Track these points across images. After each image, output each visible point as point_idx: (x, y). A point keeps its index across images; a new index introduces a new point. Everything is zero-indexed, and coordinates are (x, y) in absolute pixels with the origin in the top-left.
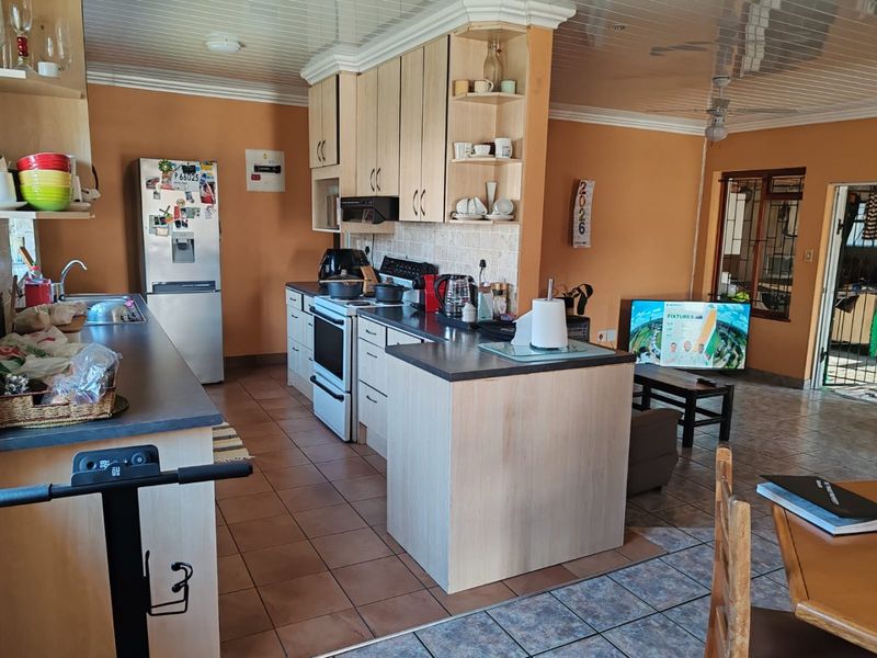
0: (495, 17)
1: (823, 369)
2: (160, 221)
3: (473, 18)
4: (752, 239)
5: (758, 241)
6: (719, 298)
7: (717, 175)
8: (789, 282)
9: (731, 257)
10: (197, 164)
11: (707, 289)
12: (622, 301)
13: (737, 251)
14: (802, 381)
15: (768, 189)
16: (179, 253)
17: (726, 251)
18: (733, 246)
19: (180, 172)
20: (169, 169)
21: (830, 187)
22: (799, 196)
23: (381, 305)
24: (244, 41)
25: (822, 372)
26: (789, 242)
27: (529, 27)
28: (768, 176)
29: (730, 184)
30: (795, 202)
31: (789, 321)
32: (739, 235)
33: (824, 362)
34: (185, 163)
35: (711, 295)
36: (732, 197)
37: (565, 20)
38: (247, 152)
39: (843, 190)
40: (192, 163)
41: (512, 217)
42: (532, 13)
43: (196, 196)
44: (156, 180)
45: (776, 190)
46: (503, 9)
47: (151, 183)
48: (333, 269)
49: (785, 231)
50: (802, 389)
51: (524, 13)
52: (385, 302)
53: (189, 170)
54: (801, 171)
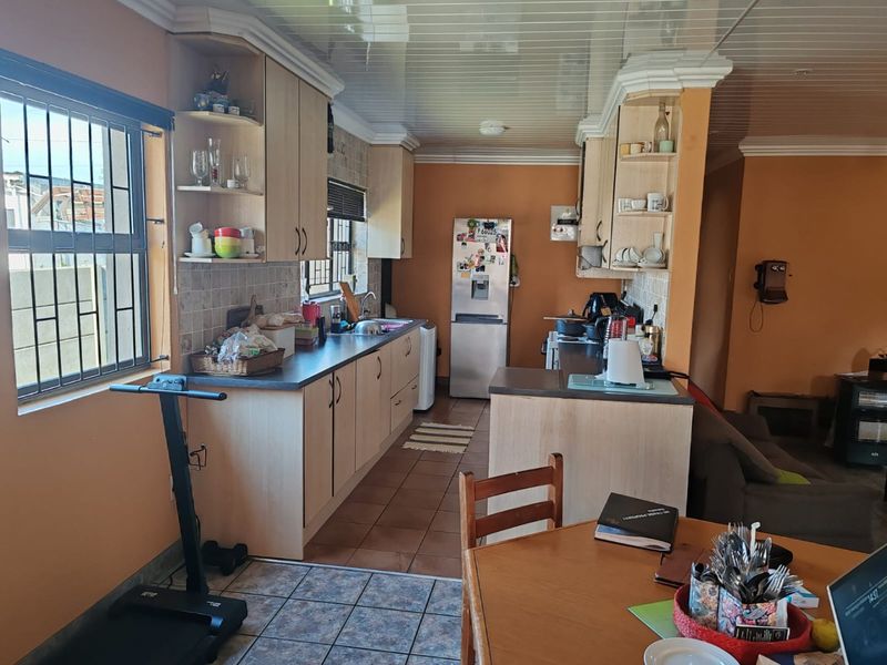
0: (646, 87)
2: (464, 266)
3: (629, 90)
10: (495, 221)
16: (477, 291)
19: (482, 228)
20: (475, 225)
23: (590, 342)
24: (507, 125)
27: (684, 89)
34: (486, 221)
37: (722, 77)
38: (553, 207)
40: (491, 221)
41: (664, 265)
42: (682, 77)
43: (493, 246)
44: (464, 235)
46: (651, 79)
47: (460, 237)
48: (594, 310)
51: (676, 79)
52: (593, 340)
53: (489, 226)
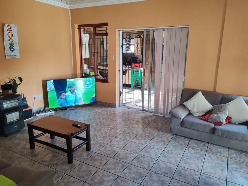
1: (121, 98)
4: (93, 52)
5: (94, 52)
6: (84, 75)
7: (76, 26)
8: (107, 65)
9: (85, 59)
11: (79, 72)
12: (43, 81)
13: (88, 56)
14: (115, 104)
15: (95, 31)
17: (84, 57)
18: (86, 55)
21: (117, 30)
22: (106, 34)
25: (121, 99)
26: (105, 53)
28: (95, 26)
29: (82, 30)
30: (105, 37)
31: (109, 83)
32: (88, 50)
33: (121, 96)
35: (81, 74)
36: (83, 35)
39: (121, 32)
45: (98, 32)
49: (104, 49)
50: (116, 107)
54: (106, 25)
